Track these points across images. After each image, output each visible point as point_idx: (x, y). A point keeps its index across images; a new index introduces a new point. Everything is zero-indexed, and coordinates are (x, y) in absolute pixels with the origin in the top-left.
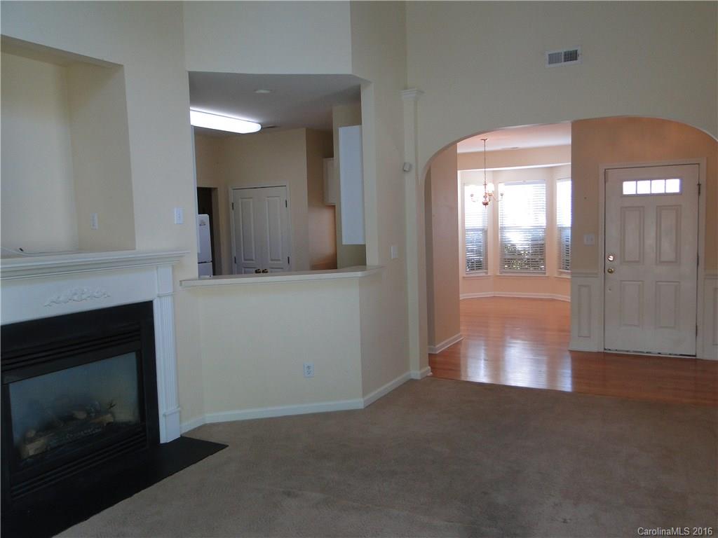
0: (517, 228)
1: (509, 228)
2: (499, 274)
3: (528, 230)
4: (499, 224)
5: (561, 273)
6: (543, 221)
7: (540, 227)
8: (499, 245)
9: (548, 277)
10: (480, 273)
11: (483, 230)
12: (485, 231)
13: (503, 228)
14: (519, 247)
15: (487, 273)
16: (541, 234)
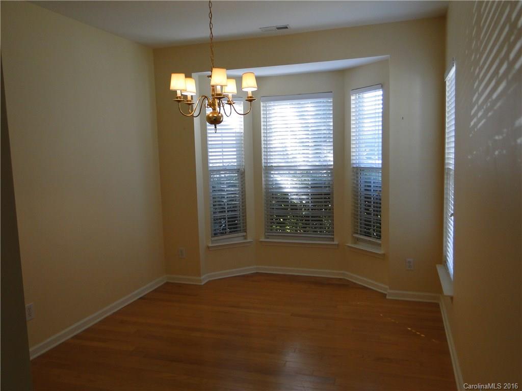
0: (291, 169)
1: (279, 168)
2: (263, 239)
3: (306, 173)
4: (263, 161)
5: (357, 240)
6: (329, 157)
7: (325, 167)
8: (264, 194)
9: (338, 245)
10: (236, 239)
11: (238, 171)
12: (241, 172)
13: (269, 169)
14: (295, 199)
15: (245, 237)
16: (324, 176)
